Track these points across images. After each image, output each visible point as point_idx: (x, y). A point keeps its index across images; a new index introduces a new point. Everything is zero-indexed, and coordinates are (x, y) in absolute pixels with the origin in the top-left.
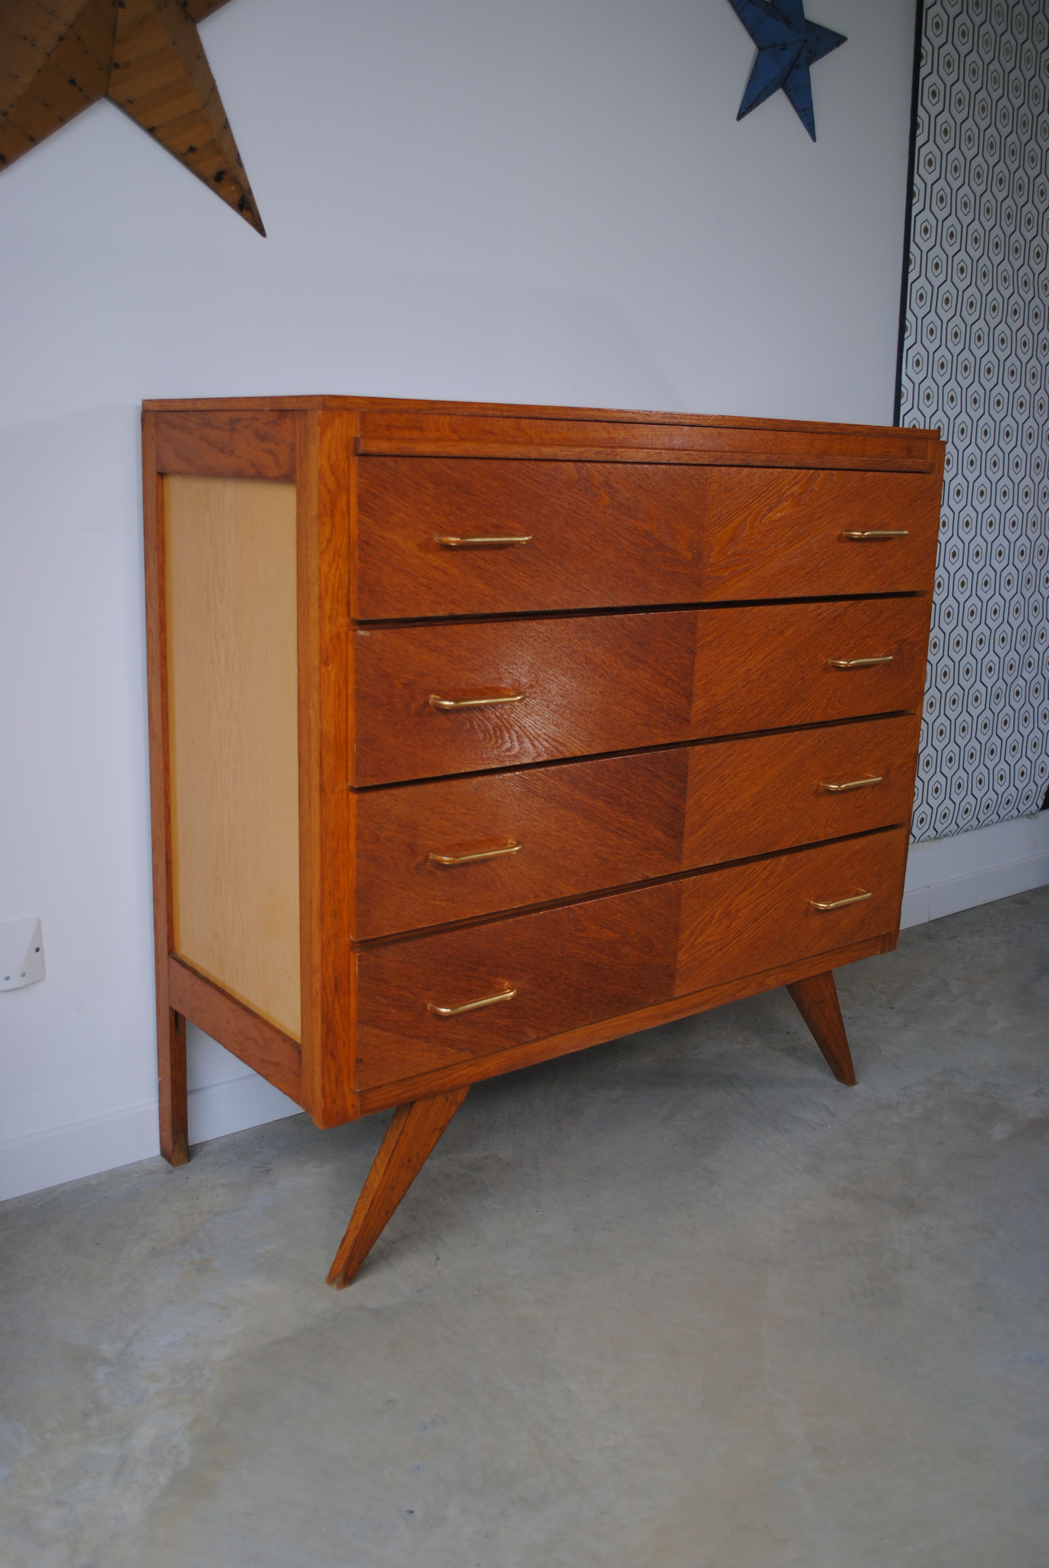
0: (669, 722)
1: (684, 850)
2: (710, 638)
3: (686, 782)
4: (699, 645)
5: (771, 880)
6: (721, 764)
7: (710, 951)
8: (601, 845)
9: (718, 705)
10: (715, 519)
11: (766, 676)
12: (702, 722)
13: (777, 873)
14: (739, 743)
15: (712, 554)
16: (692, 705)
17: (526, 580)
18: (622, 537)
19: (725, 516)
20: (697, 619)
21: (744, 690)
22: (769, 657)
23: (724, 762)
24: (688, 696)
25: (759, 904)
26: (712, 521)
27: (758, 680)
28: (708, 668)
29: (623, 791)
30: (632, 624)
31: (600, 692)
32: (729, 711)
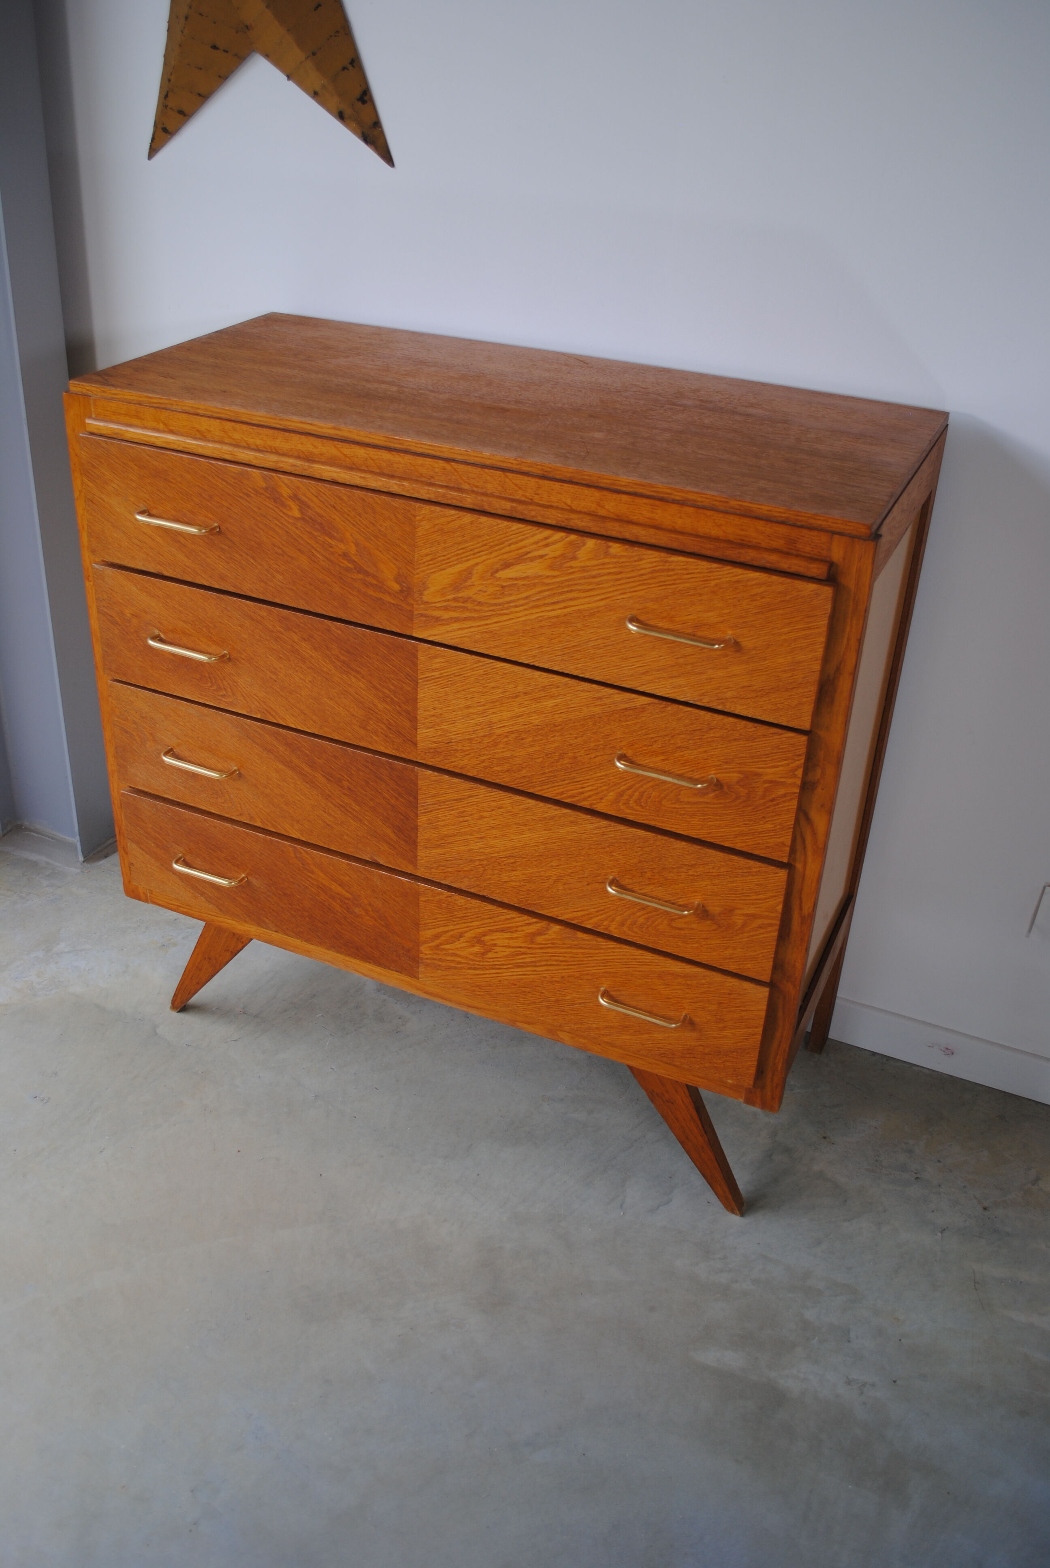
0: (391, 735)
1: (418, 858)
2: (437, 674)
3: (416, 798)
4: (422, 677)
5: (539, 939)
6: (461, 799)
7: (459, 963)
8: (325, 812)
9: (451, 742)
10: (428, 558)
11: (517, 737)
12: (431, 751)
13: (546, 936)
14: (482, 790)
15: (426, 592)
16: (418, 730)
17: (222, 563)
18: (316, 550)
19: (442, 558)
20: (417, 651)
21: (487, 740)
22: (521, 720)
23: (464, 799)
24: (414, 720)
25: (523, 954)
26: (424, 560)
27: (507, 736)
28: (436, 702)
29: (343, 776)
30: (339, 632)
31: (310, 682)
32: (467, 753)
